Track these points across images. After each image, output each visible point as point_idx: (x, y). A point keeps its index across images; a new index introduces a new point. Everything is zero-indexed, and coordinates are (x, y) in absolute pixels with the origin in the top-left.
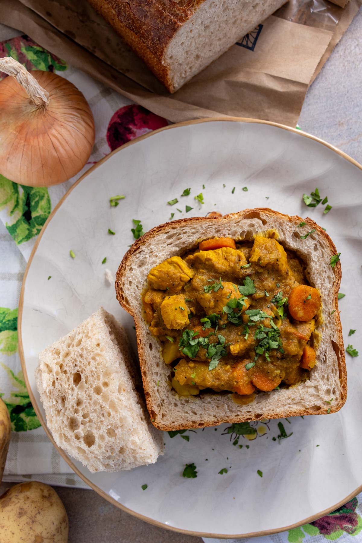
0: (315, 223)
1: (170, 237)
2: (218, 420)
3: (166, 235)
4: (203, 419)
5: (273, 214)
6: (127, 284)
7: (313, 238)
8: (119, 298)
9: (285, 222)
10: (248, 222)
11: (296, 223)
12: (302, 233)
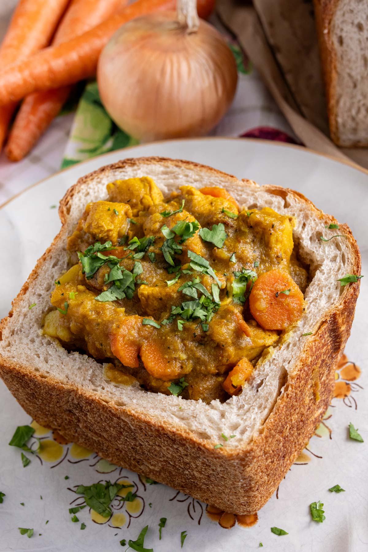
0: (350, 233)
1: (166, 173)
2: (67, 382)
3: (162, 169)
4: (51, 372)
5: (303, 201)
6: (83, 193)
7: (338, 246)
8: (63, 202)
9: (314, 215)
10: (267, 197)
11: (326, 223)
12: (327, 235)
